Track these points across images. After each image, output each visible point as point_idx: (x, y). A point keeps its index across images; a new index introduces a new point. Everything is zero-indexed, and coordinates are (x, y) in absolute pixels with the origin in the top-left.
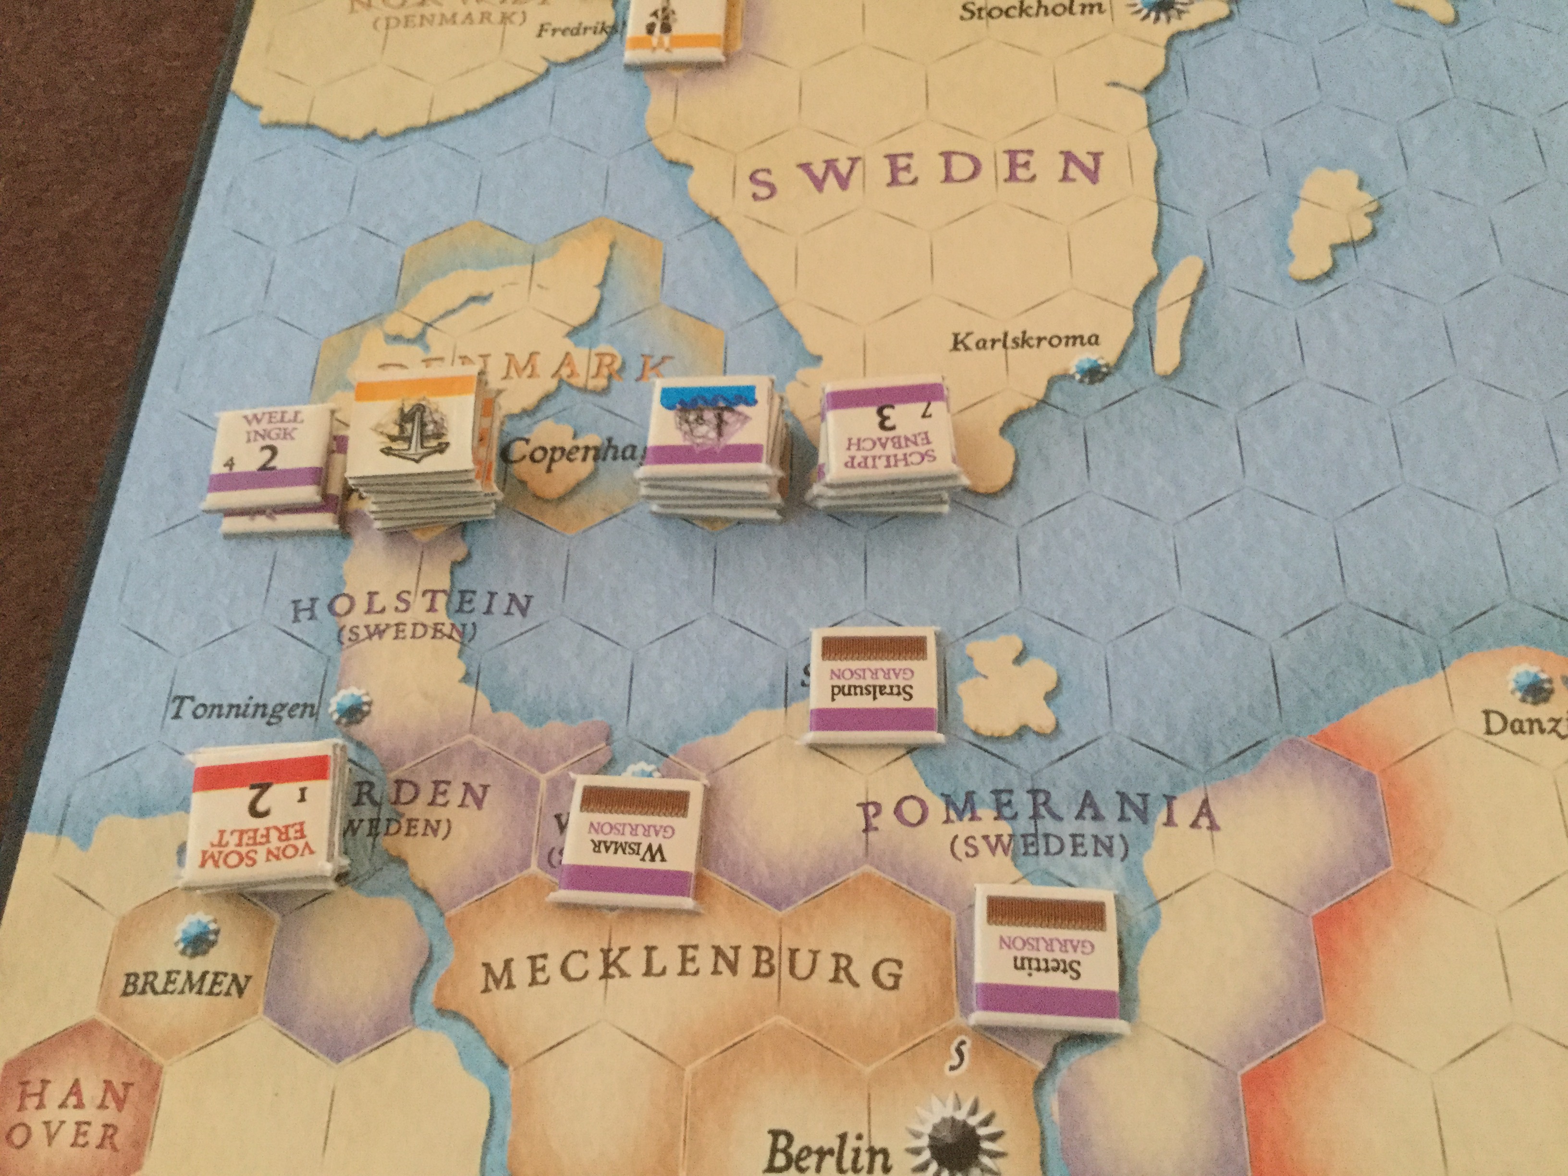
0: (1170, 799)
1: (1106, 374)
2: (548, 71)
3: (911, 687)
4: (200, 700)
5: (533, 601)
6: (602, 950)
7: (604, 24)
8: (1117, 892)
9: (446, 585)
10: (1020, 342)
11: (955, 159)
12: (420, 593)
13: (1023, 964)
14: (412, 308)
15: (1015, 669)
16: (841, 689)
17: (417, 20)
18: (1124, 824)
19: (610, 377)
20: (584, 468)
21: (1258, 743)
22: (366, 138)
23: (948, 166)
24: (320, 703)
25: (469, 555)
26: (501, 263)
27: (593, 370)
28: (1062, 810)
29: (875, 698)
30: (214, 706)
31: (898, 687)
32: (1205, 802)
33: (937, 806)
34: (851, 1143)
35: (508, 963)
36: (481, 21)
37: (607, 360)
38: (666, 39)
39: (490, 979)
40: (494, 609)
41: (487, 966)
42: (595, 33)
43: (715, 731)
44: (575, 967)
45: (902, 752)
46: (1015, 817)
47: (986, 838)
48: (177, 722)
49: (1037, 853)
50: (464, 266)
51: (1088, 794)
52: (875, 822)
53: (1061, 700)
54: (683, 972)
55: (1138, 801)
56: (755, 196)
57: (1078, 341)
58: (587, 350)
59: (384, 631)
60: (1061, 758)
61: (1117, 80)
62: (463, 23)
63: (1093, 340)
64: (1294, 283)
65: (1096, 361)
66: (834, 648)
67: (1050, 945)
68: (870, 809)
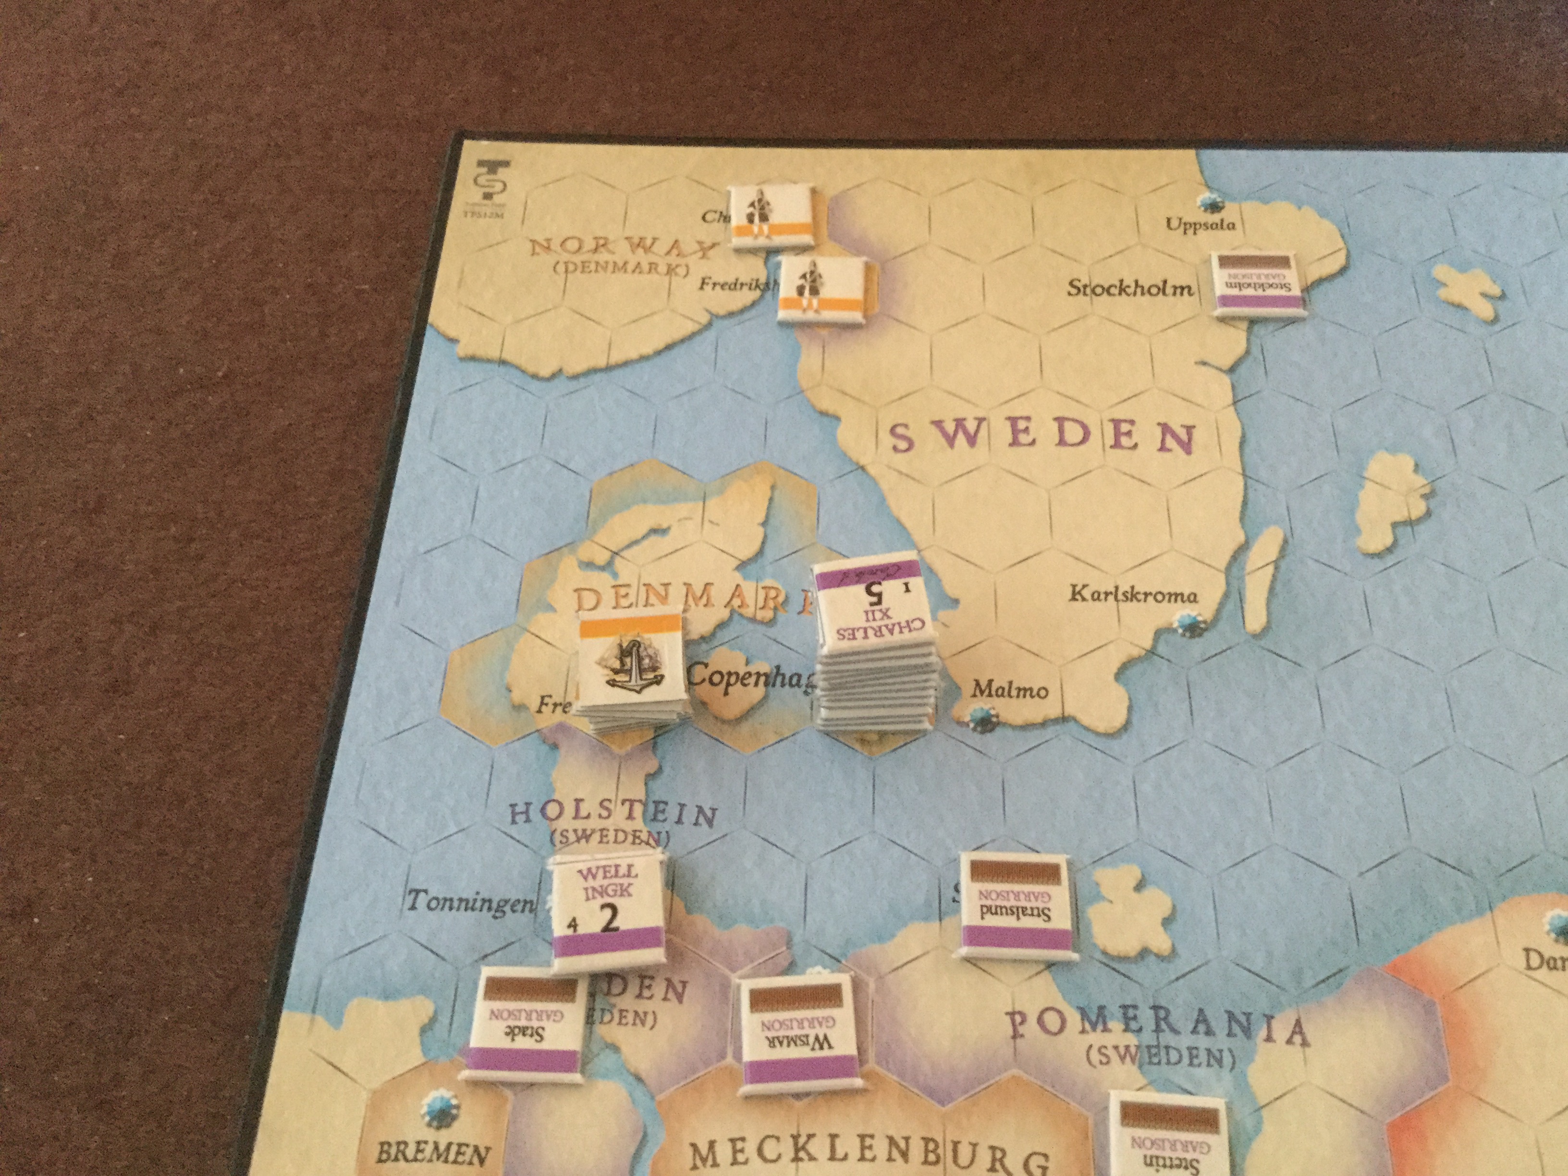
0: (1269, 1018)
1: (1206, 630)
2: (710, 322)
3: (1049, 910)
4: (433, 893)
5: (717, 813)
6: (793, 1136)
7: (757, 280)
8: (1227, 1100)
9: (643, 798)
10: (1129, 596)
11: (1068, 425)
12: (619, 802)
13: (1151, 1161)
14: (602, 537)
15: (1135, 895)
16: (989, 909)
17: (593, 267)
18: (1231, 1039)
19: (775, 609)
20: (756, 693)
21: (1341, 971)
22: (554, 376)
23: (1061, 431)
24: (538, 899)
25: (660, 770)
26: (676, 500)
27: (761, 603)
28: (1179, 1025)
29: (1018, 918)
30: (445, 900)
31: (1038, 908)
32: (1298, 1023)
33: (1074, 1019)
35: (712, 1144)
36: (650, 271)
38: (815, 302)
39: (698, 1158)
40: (684, 819)
41: (693, 1145)
42: (750, 289)
43: (881, 939)
44: (770, 1149)
45: (1042, 967)
46: (1140, 1030)
47: (1116, 1048)
48: (412, 912)
49: (1159, 1063)
50: (645, 501)
51: (1201, 1011)
52: (1021, 1030)
53: (1175, 926)
54: (862, 1158)
55: (1243, 1019)
56: (895, 448)
57: (1179, 598)
58: (754, 584)
59: (590, 835)
60: (1177, 979)
61: (1206, 360)
62: (634, 271)
63: (1192, 598)
64: (1361, 557)
65: (1195, 618)
66: (980, 870)
67: (1173, 1145)
68: (1017, 1017)
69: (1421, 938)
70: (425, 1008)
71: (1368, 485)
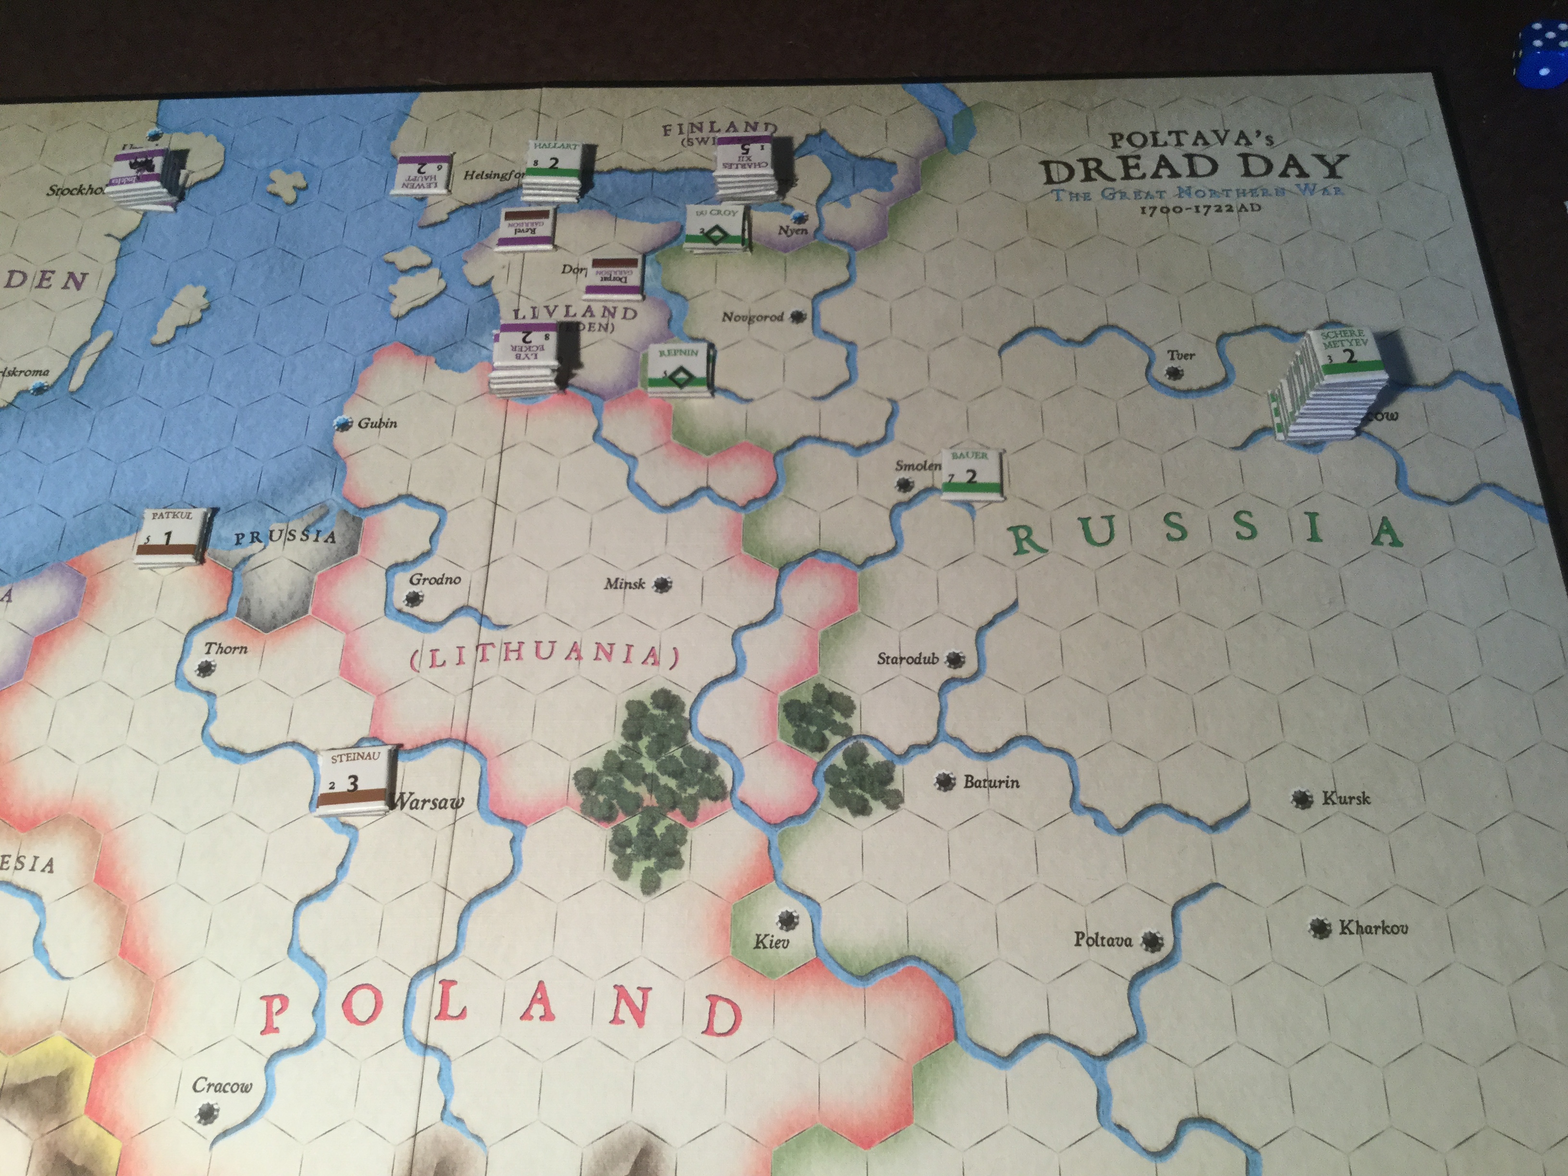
1: (46, 391)
10: (11, 373)
11: (15, 275)
21: (44, 564)
23: (10, 278)
32: (10, 591)
57: (38, 373)
61: (110, 233)
63: (45, 373)
64: (151, 346)
65: (43, 384)
69: (94, 547)
71: (173, 304)
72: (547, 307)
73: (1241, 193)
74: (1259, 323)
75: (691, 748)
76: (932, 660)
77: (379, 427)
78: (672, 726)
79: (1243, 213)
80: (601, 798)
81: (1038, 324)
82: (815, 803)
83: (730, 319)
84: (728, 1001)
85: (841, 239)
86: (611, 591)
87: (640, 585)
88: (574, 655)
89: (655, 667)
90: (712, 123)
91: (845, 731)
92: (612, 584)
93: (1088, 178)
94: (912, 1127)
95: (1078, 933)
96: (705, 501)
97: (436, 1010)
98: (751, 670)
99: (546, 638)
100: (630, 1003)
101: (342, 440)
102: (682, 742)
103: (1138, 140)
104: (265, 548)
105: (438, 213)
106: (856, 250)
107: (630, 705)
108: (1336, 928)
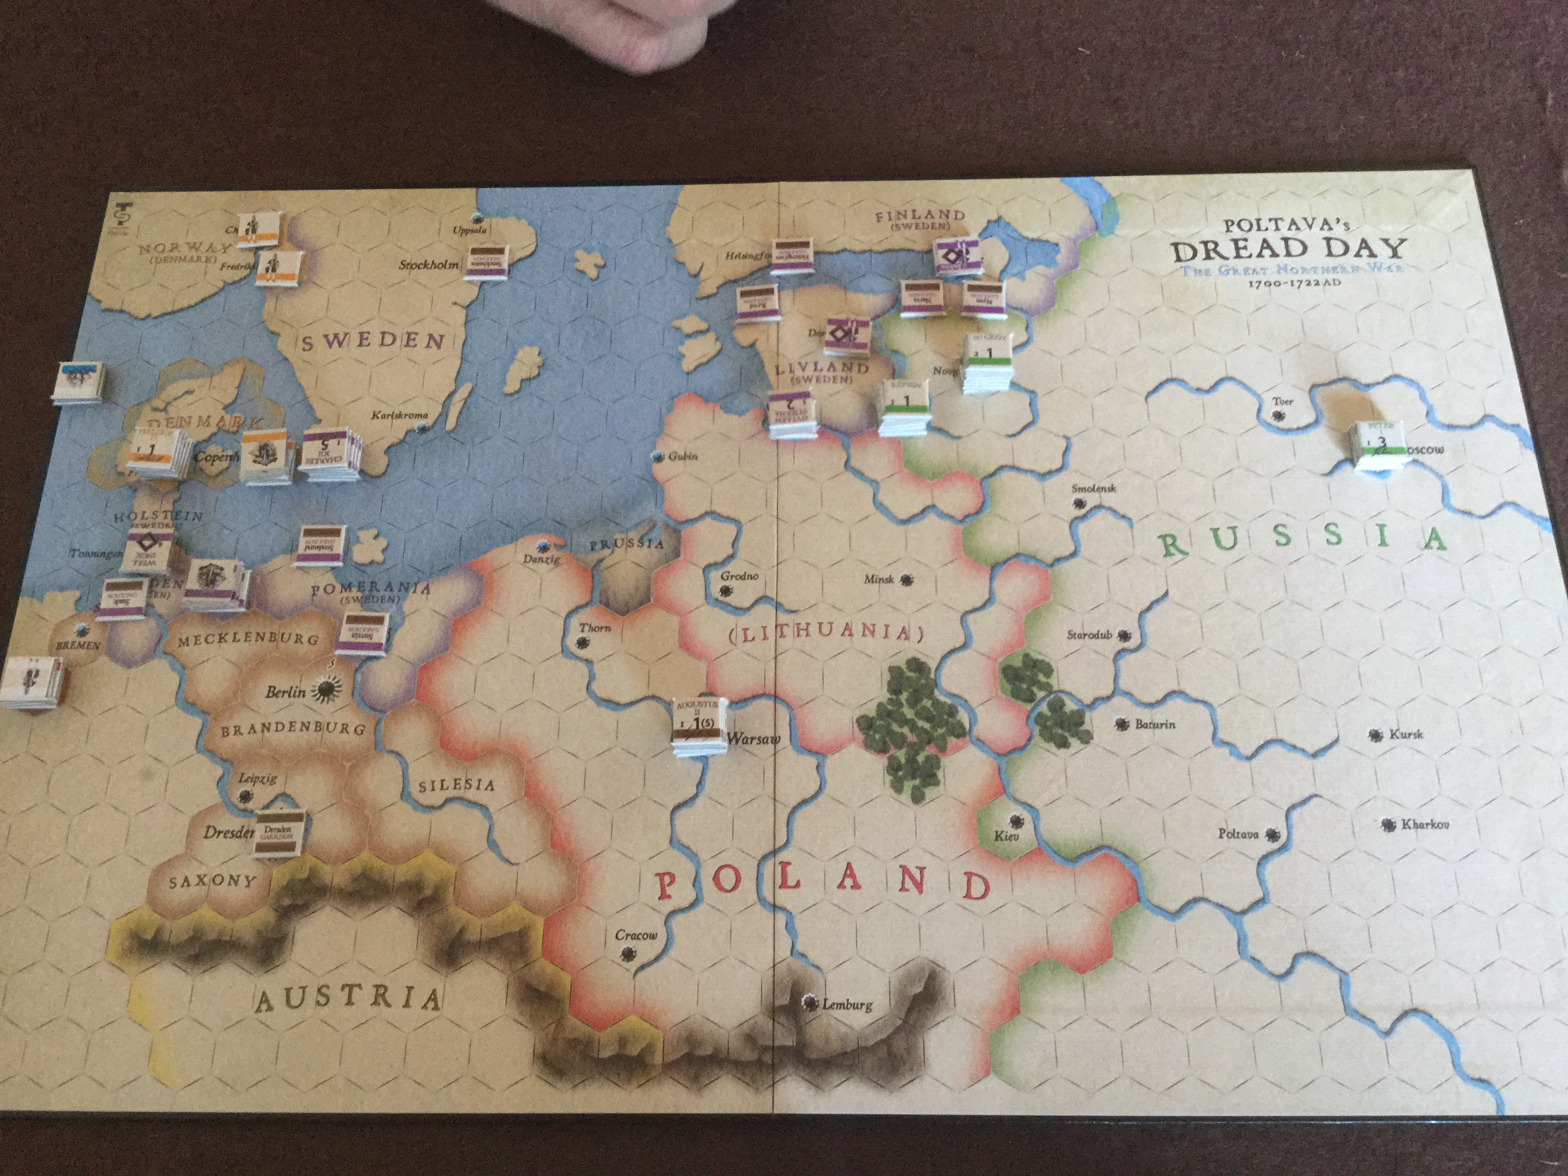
0: (416, 585)
1: (428, 430)
2: (223, 288)
3: (333, 547)
4: (81, 551)
5: (203, 515)
6: (219, 634)
7: (248, 265)
8: (391, 614)
9: (171, 509)
10: (398, 416)
11: (386, 336)
12: (161, 512)
13: (355, 635)
14: (163, 396)
15: (373, 541)
16: (310, 547)
18: (400, 592)
19: (238, 426)
20: (225, 464)
21: (449, 566)
22: (146, 317)
23: (383, 338)
25: (180, 498)
26: (198, 377)
27: (232, 424)
28: (379, 588)
29: (320, 550)
30: (86, 553)
31: (330, 546)
32: (427, 586)
33: (338, 587)
34: (294, 689)
35: (187, 639)
36: (198, 260)
37: (238, 420)
38: (274, 275)
39: (181, 643)
40: (190, 518)
41: (181, 640)
42: (245, 269)
43: (265, 562)
44: (210, 639)
45: (329, 569)
46: (364, 591)
47: (353, 597)
48: (72, 558)
49: (369, 602)
50: (183, 378)
51: (390, 583)
52: (316, 593)
53: (386, 552)
54: (245, 640)
55: (406, 585)
56: (303, 349)
57: (420, 416)
58: (230, 416)
59: (148, 526)
60: (383, 571)
61: (457, 302)
62: (190, 261)
63: (425, 416)
64: (504, 395)
65: (425, 425)
66: (308, 533)
67: (364, 630)
68: (315, 589)
69: (485, 552)
70: (77, 594)
71: (516, 362)
72: (800, 364)
73: (1327, 270)
74: (1341, 377)
75: (938, 700)
76: (1107, 636)
77: (685, 459)
78: (922, 685)
79: (1327, 287)
80: (877, 736)
81: (1175, 376)
82: (1029, 740)
83: (939, 372)
84: (980, 876)
85: (1019, 306)
86: (869, 585)
87: (890, 580)
88: (847, 633)
89: (906, 642)
90: (914, 211)
91: (1047, 687)
92: (870, 580)
93: (1208, 257)
94: (1112, 959)
95: (1221, 830)
96: (931, 518)
97: (779, 881)
98: (977, 643)
99: (825, 621)
100: (912, 878)
101: (658, 469)
102: (931, 696)
103: (1245, 226)
104: (612, 553)
105: (709, 288)
106: (1032, 316)
107: (891, 669)
108: (1399, 825)
